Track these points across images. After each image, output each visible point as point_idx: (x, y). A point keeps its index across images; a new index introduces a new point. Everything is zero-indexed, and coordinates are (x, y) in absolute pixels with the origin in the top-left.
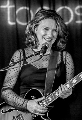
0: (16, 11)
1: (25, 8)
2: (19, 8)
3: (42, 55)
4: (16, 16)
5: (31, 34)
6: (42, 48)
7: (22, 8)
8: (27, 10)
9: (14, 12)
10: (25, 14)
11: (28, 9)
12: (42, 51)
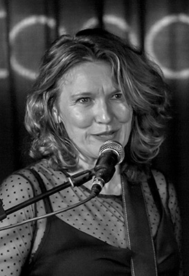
0: (8, 30)
1: (43, 20)
2: (20, 20)
4: (9, 49)
6: (101, 162)
7: (30, 21)
8: (47, 27)
9: (4, 35)
10: (41, 40)
11: (52, 23)
12: (101, 170)
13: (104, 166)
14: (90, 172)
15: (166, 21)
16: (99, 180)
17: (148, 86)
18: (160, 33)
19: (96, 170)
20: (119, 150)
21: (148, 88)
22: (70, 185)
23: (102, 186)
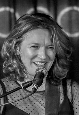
1: (8, 9)
3: (36, 87)
5: (12, 57)
6: (37, 77)
8: (10, 13)
11: (12, 10)
12: (36, 81)
13: (38, 79)
14: (31, 82)
15: (67, 9)
16: (35, 86)
17: (65, 45)
18: (64, 15)
19: (34, 81)
20: (45, 71)
21: (65, 46)
22: (22, 88)
23: (37, 88)
